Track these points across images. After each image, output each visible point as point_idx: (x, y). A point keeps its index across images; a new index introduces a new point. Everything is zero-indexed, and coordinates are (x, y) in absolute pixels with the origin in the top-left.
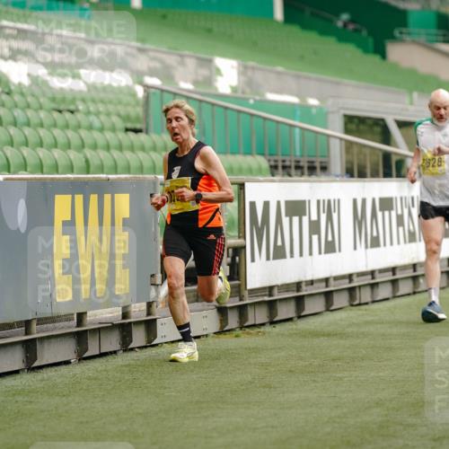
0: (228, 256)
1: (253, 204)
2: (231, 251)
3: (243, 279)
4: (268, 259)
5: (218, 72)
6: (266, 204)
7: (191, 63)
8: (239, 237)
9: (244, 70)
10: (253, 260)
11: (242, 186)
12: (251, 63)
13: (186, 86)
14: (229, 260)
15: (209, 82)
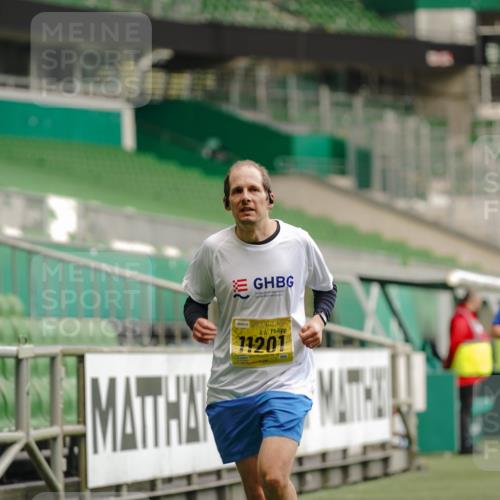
0: (65, 445)
1: (95, 382)
2: (68, 440)
3: (83, 475)
4: (115, 449)
5: (52, 215)
6: (112, 382)
7: (18, 203)
8: (79, 423)
9: (84, 213)
10: (96, 451)
11: (81, 359)
12: (94, 203)
13: (12, 232)
14: (66, 451)
15: (40, 227)
